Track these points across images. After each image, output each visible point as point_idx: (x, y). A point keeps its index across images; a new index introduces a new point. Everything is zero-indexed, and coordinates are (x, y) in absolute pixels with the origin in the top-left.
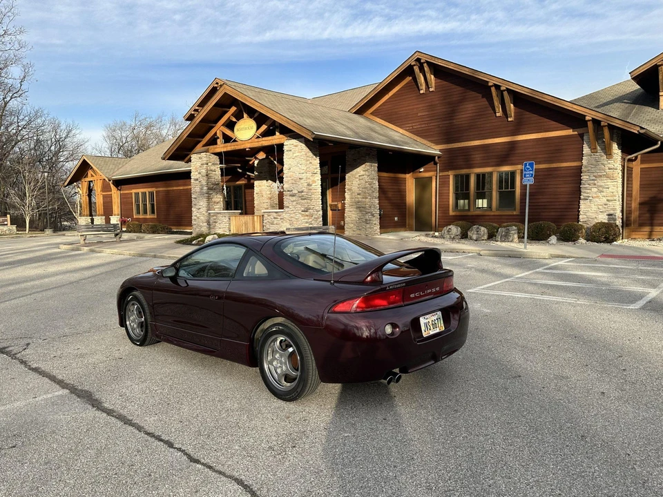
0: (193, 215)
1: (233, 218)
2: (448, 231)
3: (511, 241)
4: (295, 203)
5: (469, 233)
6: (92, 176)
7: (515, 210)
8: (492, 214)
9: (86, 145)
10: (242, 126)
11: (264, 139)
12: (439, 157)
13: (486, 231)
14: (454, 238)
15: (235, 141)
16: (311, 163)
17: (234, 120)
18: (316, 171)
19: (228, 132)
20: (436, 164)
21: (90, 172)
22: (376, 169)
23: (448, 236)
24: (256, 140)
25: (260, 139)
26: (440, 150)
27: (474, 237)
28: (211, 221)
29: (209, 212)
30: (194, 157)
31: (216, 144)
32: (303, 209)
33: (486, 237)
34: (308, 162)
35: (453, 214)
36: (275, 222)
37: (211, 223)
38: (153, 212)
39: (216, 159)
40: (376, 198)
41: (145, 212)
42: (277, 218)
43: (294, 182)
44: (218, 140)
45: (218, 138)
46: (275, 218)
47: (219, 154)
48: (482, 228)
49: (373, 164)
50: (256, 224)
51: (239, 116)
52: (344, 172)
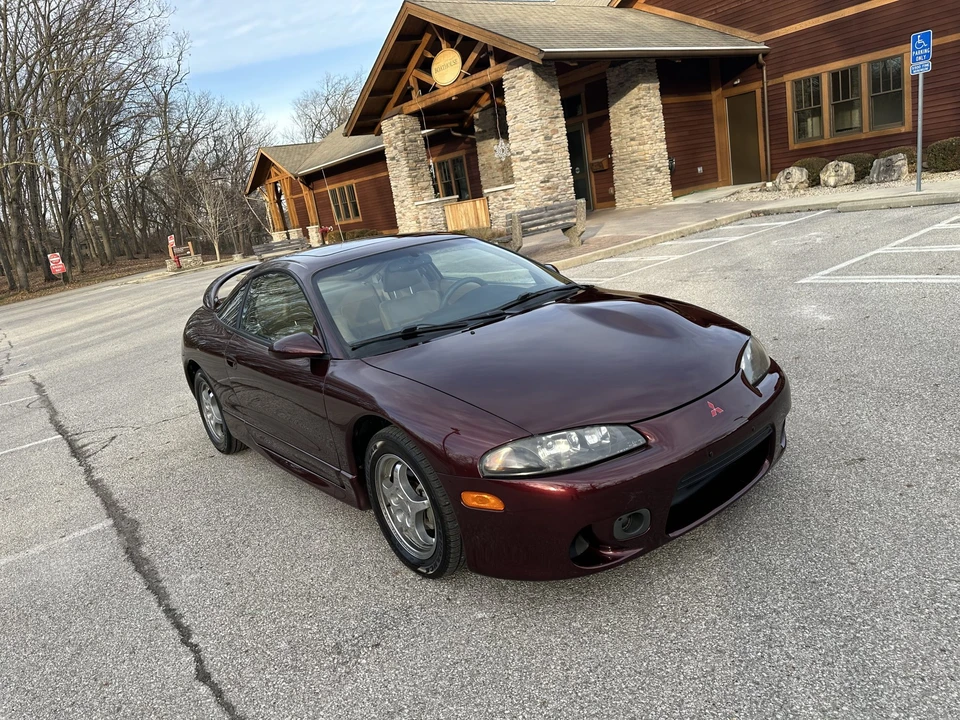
0: (397, 211)
1: (448, 208)
2: (786, 178)
3: (897, 180)
4: (529, 171)
5: (822, 176)
6: (277, 175)
7: (903, 124)
8: (864, 137)
9: (274, 132)
10: (442, 64)
11: (474, 76)
12: (764, 56)
13: (851, 167)
14: (796, 188)
15: (435, 88)
16: (546, 101)
17: (430, 56)
18: (556, 113)
19: (425, 77)
20: (760, 67)
21: (273, 170)
22: (658, 93)
23: (787, 186)
24: (464, 81)
25: (469, 79)
26: (766, 43)
27: (832, 181)
28: (421, 218)
29: (416, 203)
30: (385, 124)
31: (411, 99)
32: (541, 178)
33: (852, 178)
34: (542, 101)
35: (796, 147)
36: (505, 206)
37: (421, 220)
38: (357, 215)
39: (413, 122)
40: (661, 141)
41: (348, 216)
42: (507, 199)
43: (523, 137)
44: (413, 93)
45: (412, 89)
46: (504, 200)
47: (416, 114)
48: (845, 165)
49: (651, 85)
50: (479, 212)
51: (435, 49)
52: (606, 107)
